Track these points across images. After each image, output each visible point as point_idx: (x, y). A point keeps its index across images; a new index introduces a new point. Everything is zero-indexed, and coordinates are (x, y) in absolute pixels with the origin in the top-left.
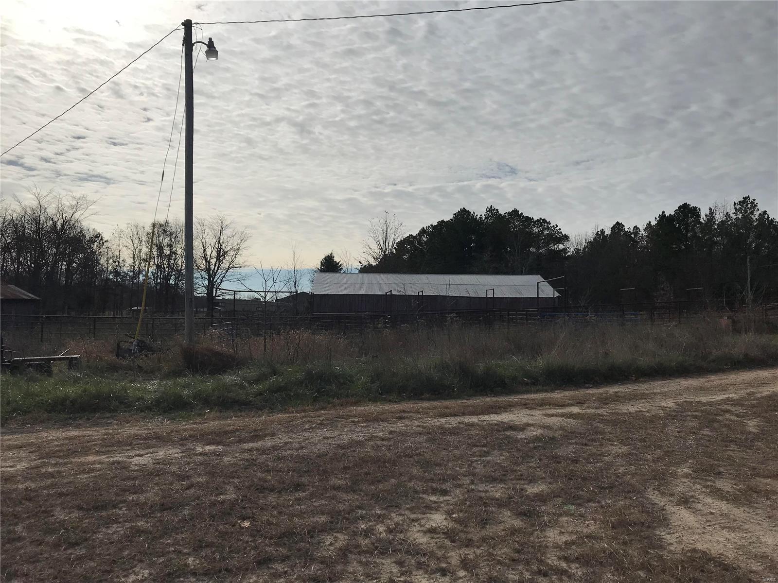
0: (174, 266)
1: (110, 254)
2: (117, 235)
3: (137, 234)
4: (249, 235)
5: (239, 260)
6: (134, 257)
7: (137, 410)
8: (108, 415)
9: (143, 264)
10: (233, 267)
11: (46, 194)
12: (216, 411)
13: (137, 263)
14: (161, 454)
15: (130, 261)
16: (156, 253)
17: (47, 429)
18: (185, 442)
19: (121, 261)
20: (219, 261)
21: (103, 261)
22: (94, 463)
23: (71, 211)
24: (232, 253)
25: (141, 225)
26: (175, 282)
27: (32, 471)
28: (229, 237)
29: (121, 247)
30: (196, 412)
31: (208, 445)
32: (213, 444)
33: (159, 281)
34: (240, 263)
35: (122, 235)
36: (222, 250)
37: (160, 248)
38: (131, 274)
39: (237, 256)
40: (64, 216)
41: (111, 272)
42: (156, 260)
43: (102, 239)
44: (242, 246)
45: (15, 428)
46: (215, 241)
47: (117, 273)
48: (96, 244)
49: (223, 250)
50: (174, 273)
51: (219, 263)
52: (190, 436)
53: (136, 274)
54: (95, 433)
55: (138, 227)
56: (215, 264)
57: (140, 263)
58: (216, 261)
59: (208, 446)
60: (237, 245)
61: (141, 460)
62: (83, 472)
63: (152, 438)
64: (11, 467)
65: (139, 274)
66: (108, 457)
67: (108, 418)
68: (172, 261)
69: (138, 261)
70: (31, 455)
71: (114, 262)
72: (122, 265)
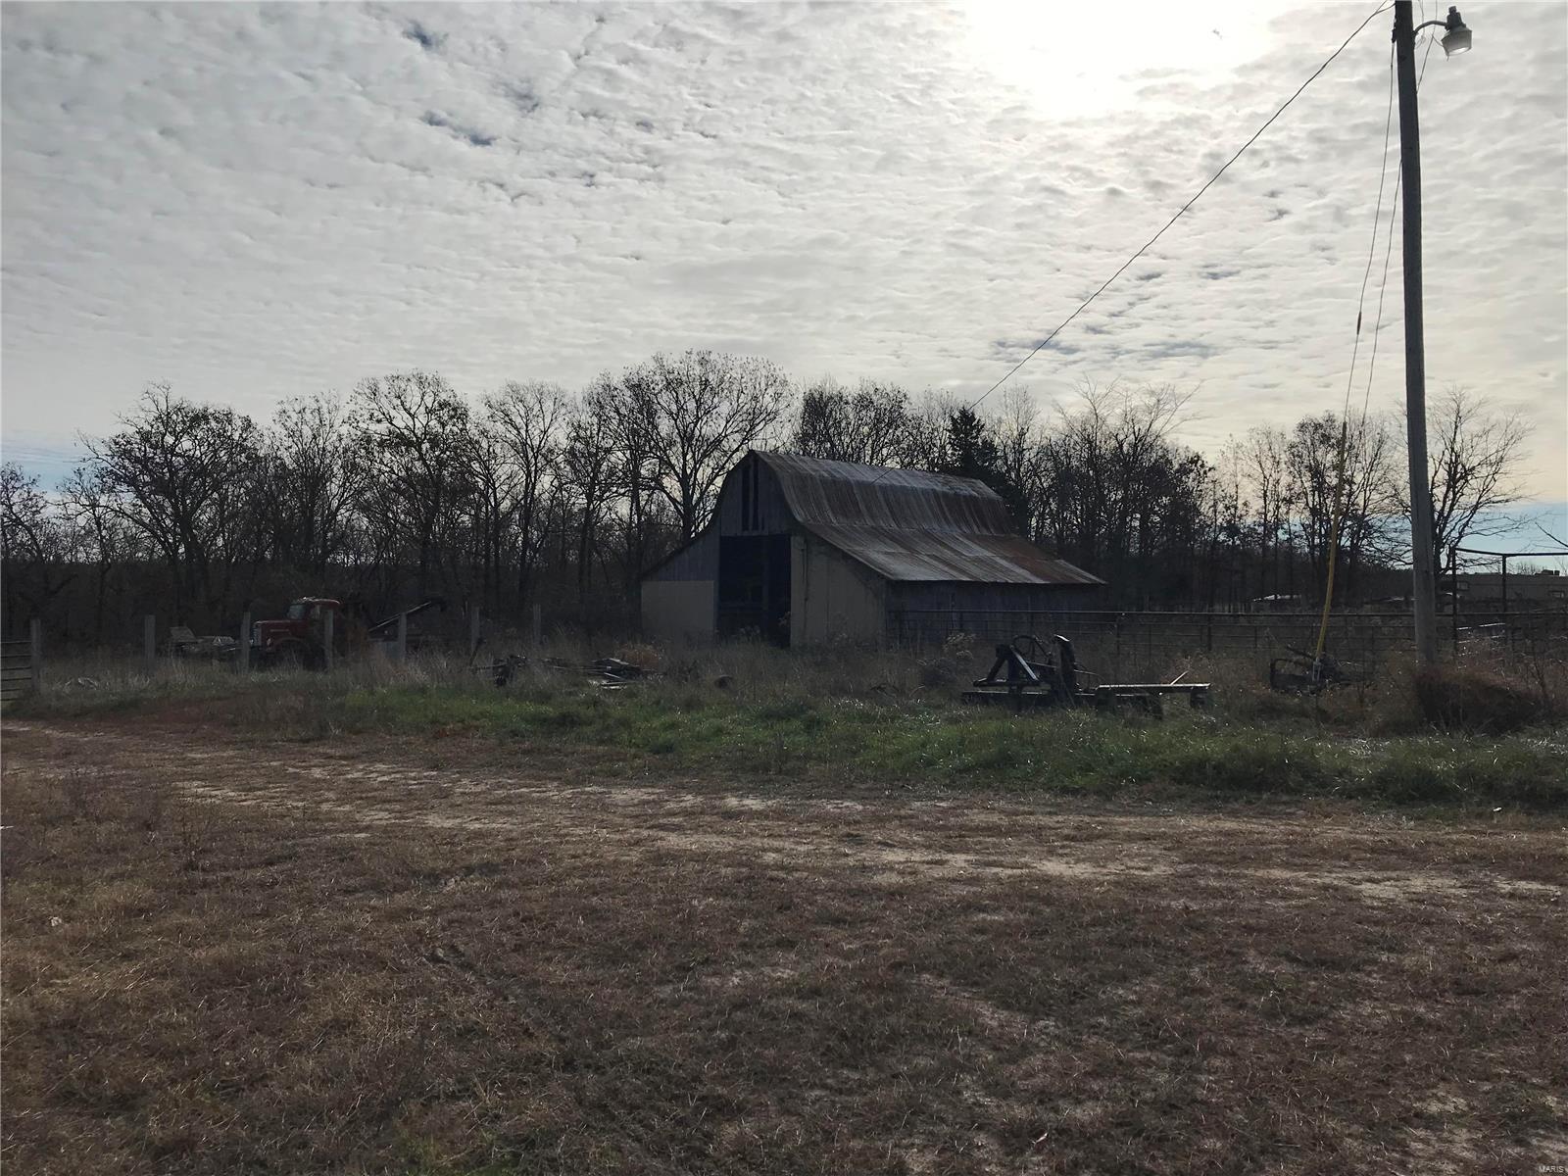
0: (1348, 509)
1: (1219, 493)
2: (1230, 456)
3: (1270, 449)
4: (1528, 426)
5: (1502, 486)
6: (1265, 495)
7: (1341, 793)
8: (1285, 798)
9: (1283, 509)
10: (1489, 501)
11: (1105, 391)
12: (1519, 812)
13: (1271, 507)
14: (1418, 884)
15: (1257, 504)
16: (1309, 484)
17: (1182, 812)
18: (1464, 867)
19: (1240, 506)
20: (1454, 492)
21: (1205, 507)
22: (1287, 882)
23: (1147, 419)
24: (1484, 471)
25: (1277, 430)
26: (1352, 541)
27: (1184, 881)
28: (1477, 436)
29: (1239, 478)
30: (1470, 809)
31: (1521, 879)
32: (1534, 878)
33: (1317, 541)
34: (1506, 491)
35: (1240, 455)
36: (1460, 466)
37: (1316, 472)
38: (1260, 530)
39: (1496, 477)
40: (1136, 429)
41: (1222, 529)
42: (1310, 498)
43: (1202, 466)
44: (1511, 452)
45: (1128, 805)
46: (1442, 447)
47: (1232, 529)
48: (1192, 475)
49: (1464, 466)
50: (1349, 523)
51: (1455, 494)
52: (1474, 856)
53: (1271, 528)
54: (1271, 830)
55: (1272, 436)
56: (1446, 497)
57: (1278, 507)
58: (1447, 492)
59: (1524, 883)
60: (1497, 451)
61: (1379, 890)
62: (1273, 895)
63: (1386, 851)
64: (1145, 869)
65: (1276, 529)
66: (1309, 876)
67: (1284, 803)
68: (1344, 499)
69: (1272, 503)
70: (1169, 853)
71: (1227, 508)
72: (1243, 513)
